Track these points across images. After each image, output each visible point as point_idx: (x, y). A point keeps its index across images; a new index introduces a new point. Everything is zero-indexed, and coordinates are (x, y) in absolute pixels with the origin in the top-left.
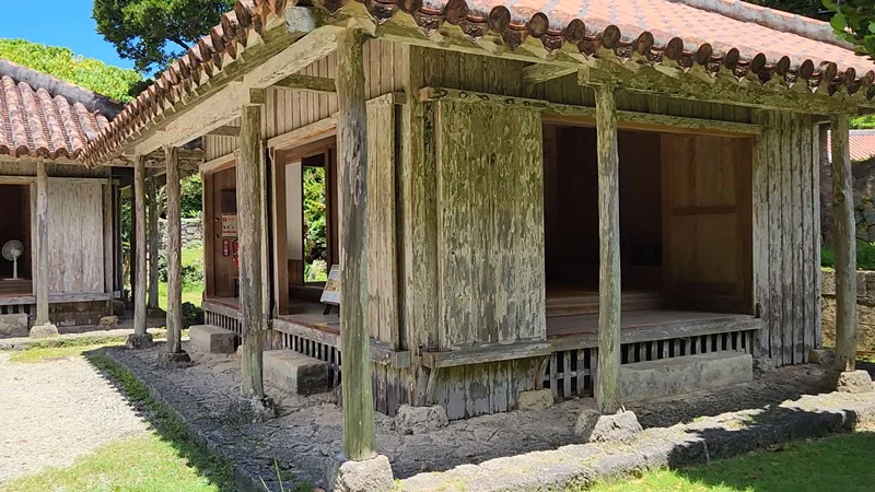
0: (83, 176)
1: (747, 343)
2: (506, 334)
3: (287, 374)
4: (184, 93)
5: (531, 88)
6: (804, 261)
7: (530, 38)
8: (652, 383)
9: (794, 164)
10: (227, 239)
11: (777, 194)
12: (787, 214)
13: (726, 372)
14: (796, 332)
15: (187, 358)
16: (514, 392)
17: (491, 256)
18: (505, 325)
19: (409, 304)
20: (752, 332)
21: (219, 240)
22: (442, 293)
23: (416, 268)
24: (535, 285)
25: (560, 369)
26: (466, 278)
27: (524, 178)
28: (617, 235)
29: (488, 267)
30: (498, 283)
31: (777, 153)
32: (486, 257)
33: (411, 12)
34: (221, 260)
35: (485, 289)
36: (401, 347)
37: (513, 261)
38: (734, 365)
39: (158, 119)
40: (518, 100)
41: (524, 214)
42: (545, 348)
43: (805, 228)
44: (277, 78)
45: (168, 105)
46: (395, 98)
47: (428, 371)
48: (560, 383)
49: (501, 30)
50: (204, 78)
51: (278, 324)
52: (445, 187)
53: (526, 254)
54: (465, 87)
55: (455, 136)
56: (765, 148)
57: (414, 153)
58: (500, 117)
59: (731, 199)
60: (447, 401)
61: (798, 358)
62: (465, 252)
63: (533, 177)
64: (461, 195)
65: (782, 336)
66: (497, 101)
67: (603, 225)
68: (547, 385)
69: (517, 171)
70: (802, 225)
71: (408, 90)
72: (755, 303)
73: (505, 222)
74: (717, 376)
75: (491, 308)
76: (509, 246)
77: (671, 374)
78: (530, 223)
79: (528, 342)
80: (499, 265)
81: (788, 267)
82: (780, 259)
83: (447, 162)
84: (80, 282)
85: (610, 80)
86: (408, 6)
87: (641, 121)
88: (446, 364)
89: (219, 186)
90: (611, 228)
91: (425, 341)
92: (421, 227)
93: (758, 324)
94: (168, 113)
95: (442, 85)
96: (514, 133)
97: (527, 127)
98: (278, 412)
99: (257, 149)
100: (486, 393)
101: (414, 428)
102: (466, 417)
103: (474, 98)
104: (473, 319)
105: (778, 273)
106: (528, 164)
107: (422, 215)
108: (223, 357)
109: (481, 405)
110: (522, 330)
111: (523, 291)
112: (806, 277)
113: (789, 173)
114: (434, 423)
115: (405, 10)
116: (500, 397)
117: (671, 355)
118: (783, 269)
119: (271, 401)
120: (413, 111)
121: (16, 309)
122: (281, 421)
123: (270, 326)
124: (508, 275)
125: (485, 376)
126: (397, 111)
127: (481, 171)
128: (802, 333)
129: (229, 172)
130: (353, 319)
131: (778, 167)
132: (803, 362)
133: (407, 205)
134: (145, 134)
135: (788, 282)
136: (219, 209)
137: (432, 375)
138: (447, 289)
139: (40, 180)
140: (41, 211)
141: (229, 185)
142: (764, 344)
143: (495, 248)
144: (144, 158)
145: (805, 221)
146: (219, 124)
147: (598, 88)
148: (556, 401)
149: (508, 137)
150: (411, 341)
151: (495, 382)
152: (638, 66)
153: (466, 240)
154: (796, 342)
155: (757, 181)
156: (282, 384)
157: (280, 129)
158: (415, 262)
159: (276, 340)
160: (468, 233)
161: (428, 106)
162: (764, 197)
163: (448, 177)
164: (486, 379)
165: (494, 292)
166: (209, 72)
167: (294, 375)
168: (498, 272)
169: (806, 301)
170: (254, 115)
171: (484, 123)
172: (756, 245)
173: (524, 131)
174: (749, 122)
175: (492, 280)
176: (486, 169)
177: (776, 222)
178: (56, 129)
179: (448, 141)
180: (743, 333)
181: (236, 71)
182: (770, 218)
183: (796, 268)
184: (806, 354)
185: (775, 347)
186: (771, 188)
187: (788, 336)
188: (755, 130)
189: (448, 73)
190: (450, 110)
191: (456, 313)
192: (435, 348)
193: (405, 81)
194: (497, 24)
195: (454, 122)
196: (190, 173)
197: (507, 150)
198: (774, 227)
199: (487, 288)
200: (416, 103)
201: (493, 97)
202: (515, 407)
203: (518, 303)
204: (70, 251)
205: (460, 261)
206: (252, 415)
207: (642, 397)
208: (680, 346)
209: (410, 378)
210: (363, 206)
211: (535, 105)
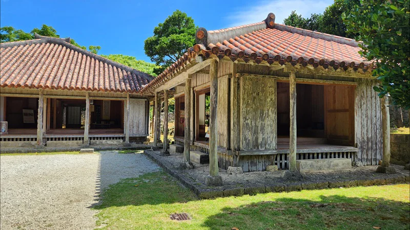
0: (139, 98)
1: (352, 157)
2: (261, 147)
3: (197, 157)
4: (170, 76)
5: (272, 72)
6: (376, 129)
7: (263, 61)
8: (312, 166)
9: (373, 95)
10: (182, 118)
11: (365, 106)
12: (369, 112)
13: (340, 164)
14: (373, 154)
15: (169, 153)
16: (265, 165)
17: (257, 123)
18: (261, 144)
19: (232, 136)
20: (354, 153)
21: (179, 119)
22: (241, 133)
23: (234, 126)
24: (272, 132)
25: (281, 159)
26: (249, 129)
27: (269, 100)
28: (295, 117)
29: (256, 127)
30: (259, 131)
31: (365, 91)
32: (255, 123)
33: (228, 56)
34: (180, 125)
35: (255, 133)
36: (229, 149)
37: (265, 125)
38: (344, 162)
39: (163, 82)
40: (267, 76)
41: (268, 111)
42: (275, 152)
43: (377, 118)
44: (195, 71)
45: (166, 79)
46: (229, 76)
47: (237, 156)
48: (281, 164)
49: (254, 59)
50: (176, 72)
51: (196, 143)
52: (243, 102)
53: (269, 123)
54: (250, 73)
55: (246, 87)
56: (360, 90)
57: (234, 92)
58: (261, 81)
59: (347, 107)
60: (243, 166)
61: (374, 163)
62: (249, 121)
63: (271, 99)
64: (248, 104)
65: (367, 155)
66: (260, 77)
67: (291, 114)
68: (276, 164)
69: (266, 98)
70: (376, 116)
71: (233, 74)
72: (355, 143)
73: (262, 113)
74: (337, 165)
75: (257, 139)
76: (263, 120)
77: (319, 163)
78: (270, 113)
79: (269, 150)
80: (260, 126)
81: (370, 131)
82: (366, 128)
83: (244, 94)
84: (138, 130)
85: (294, 70)
86: (227, 54)
87: (310, 81)
88: (242, 154)
89: (180, 102)
90: (293, 115)
91: (236, 147)
92: (236, 114)
93: (356, 150)
94: (166, 81)
95: (243, 72)
96: (265, 85)
97: (270, 85)
98: (194, 167)
99: (190, 91)
100: (256, 165)
101: (232, 173)
102: (249, 171)
103: (252, 76)
104: (251, 142)
105: (365, 133)
106: (270, 95)
107: (236, 110)
108: (180, 154)
109: (254, 168)
110: (267, 146)
111: (268, 134)
112: (378, 135)
113: (370, 99)
114: (238, 172)
115: (226, 55)
116: (260, 166)
117: (322, 158)
118: (367, 131)
119: (192, 164)
120: (234, 80)
121: (119, 138)
122: (195, 170)
123: (193, 144)
124: (263, 129)
125: (255, 159)
126: (229, 80)
127: (255, 98)
128: (376, 154)
129: (183, 97)
130: (213, 138)
131: (365, 96)
132: (376, 165)
133: (232, 107)
134: (159, 86)
135: (370, 136)
136: (179, 108)
137: (238, 157)
138: (243, 132)
139: (128, 99)
140: (128, 109)
141: (183, 102)
142: (359, 157)
143: (259, 121)
144: (158, 93)
145: (377, 115)
146: (179, 84)
147: (290, 73)
148: (279, 169)
149: (263, 87)
150: (232, 147)
151: (259, 162)
152: (300, 67)
153: (249, 118)
154: (373, 157)
155: (357, 100)
156: (196, 161)
157: (198, 85)
158: (234, 124)
159: (195, 148)
160: (250, 116)
161: (239, 79)
162: (360, 107)
163: (244, 99)
164: (255, 160)
165: (258, 134)
166: (177, 71)
167: (199, 158)
168: (259, 128)
169: (378, 143)
170: (190, 82)
171: (256, 83)
172: (356, 123)
173: (269, 85)
174: (354, 81)
175: (257, 130)
176: (256, 97)
177: (364, 115)
178: (133, 84)
179: (244, 89)
180: (351, 153)
181: (184, 70)
182: (362, 114)
183: (373, 131)
184: (378, 162)
185: (364, 159)
186: (362, 104)
187: (369, 155)
188: (356, 84)
189: (245, 69)
190: (245, 80)
191: (246, 139)
192: (239, 149)
193: (232, 71)
194: (253, 58)
195: (246, 83)
196: (171, 97)
197: (263, 91)
198: (364, 117)
199: (256, 132)
200: (235, 78)
201: (259, 75)
202: (265, 170)
203: (266, 137)
204: (135, 121)
205: (247, 124)
206: (186, 167)
207: (308, 170)
208: (325, 155)
209: (232, 158)
210: (216, 107)
211: (273, 77)
